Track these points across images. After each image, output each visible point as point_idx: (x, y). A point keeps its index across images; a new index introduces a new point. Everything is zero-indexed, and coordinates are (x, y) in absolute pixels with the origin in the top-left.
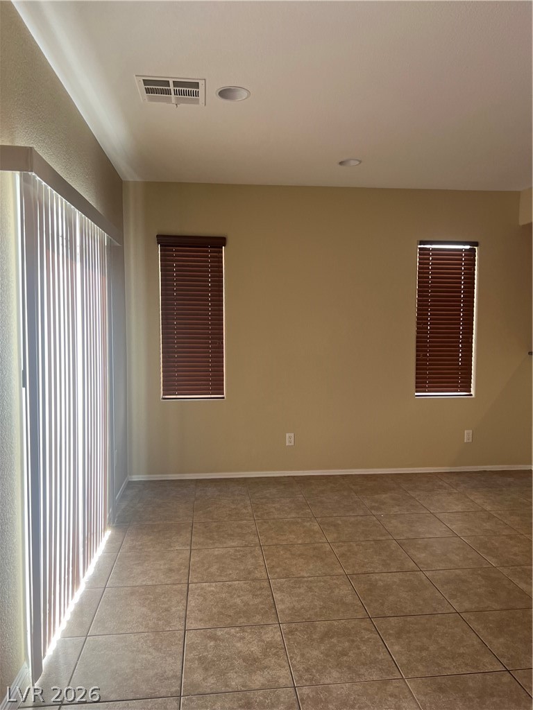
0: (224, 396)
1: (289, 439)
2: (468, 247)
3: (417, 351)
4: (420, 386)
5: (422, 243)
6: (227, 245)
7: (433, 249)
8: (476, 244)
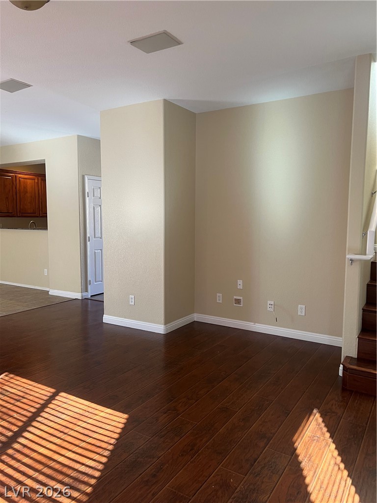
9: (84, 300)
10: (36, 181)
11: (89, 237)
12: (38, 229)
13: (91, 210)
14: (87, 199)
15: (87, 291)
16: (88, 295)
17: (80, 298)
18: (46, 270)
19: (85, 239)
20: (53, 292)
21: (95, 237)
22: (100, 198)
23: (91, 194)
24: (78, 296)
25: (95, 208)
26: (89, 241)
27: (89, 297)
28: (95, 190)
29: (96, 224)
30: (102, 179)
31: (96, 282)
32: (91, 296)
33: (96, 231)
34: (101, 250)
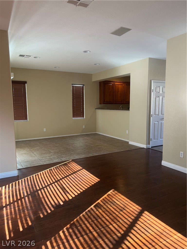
0: (28, 120)
1: (45, 130)
2: (82, 86)
3: (73, 109)
4: (74, 117)
5: (72, 84)
6: (27, 84)
7: (75, 86)
8: (84, 85)
9: (148, 149)
10: (123, 85)
11: (152, 114)
12: (124, 110)
13: (154, 99)
14: (152, 93)
15: (149, 144)
16: (150, 146)
17: (145, 147)
18: (127, 131)
19: (149, 116)
20: (131, 143)
21: (155, 115)
22: (159, 92)
23: (154, 91)
24: (144, 146)
25: (156, 98)
26: (152, 117)
27: (150, 147)
28: (157, 88)
29: (156, 107)
30: (166, 81)
31: (154, 139)
32: (152, 147)
33: (156, 111)
34: (158, 122)
